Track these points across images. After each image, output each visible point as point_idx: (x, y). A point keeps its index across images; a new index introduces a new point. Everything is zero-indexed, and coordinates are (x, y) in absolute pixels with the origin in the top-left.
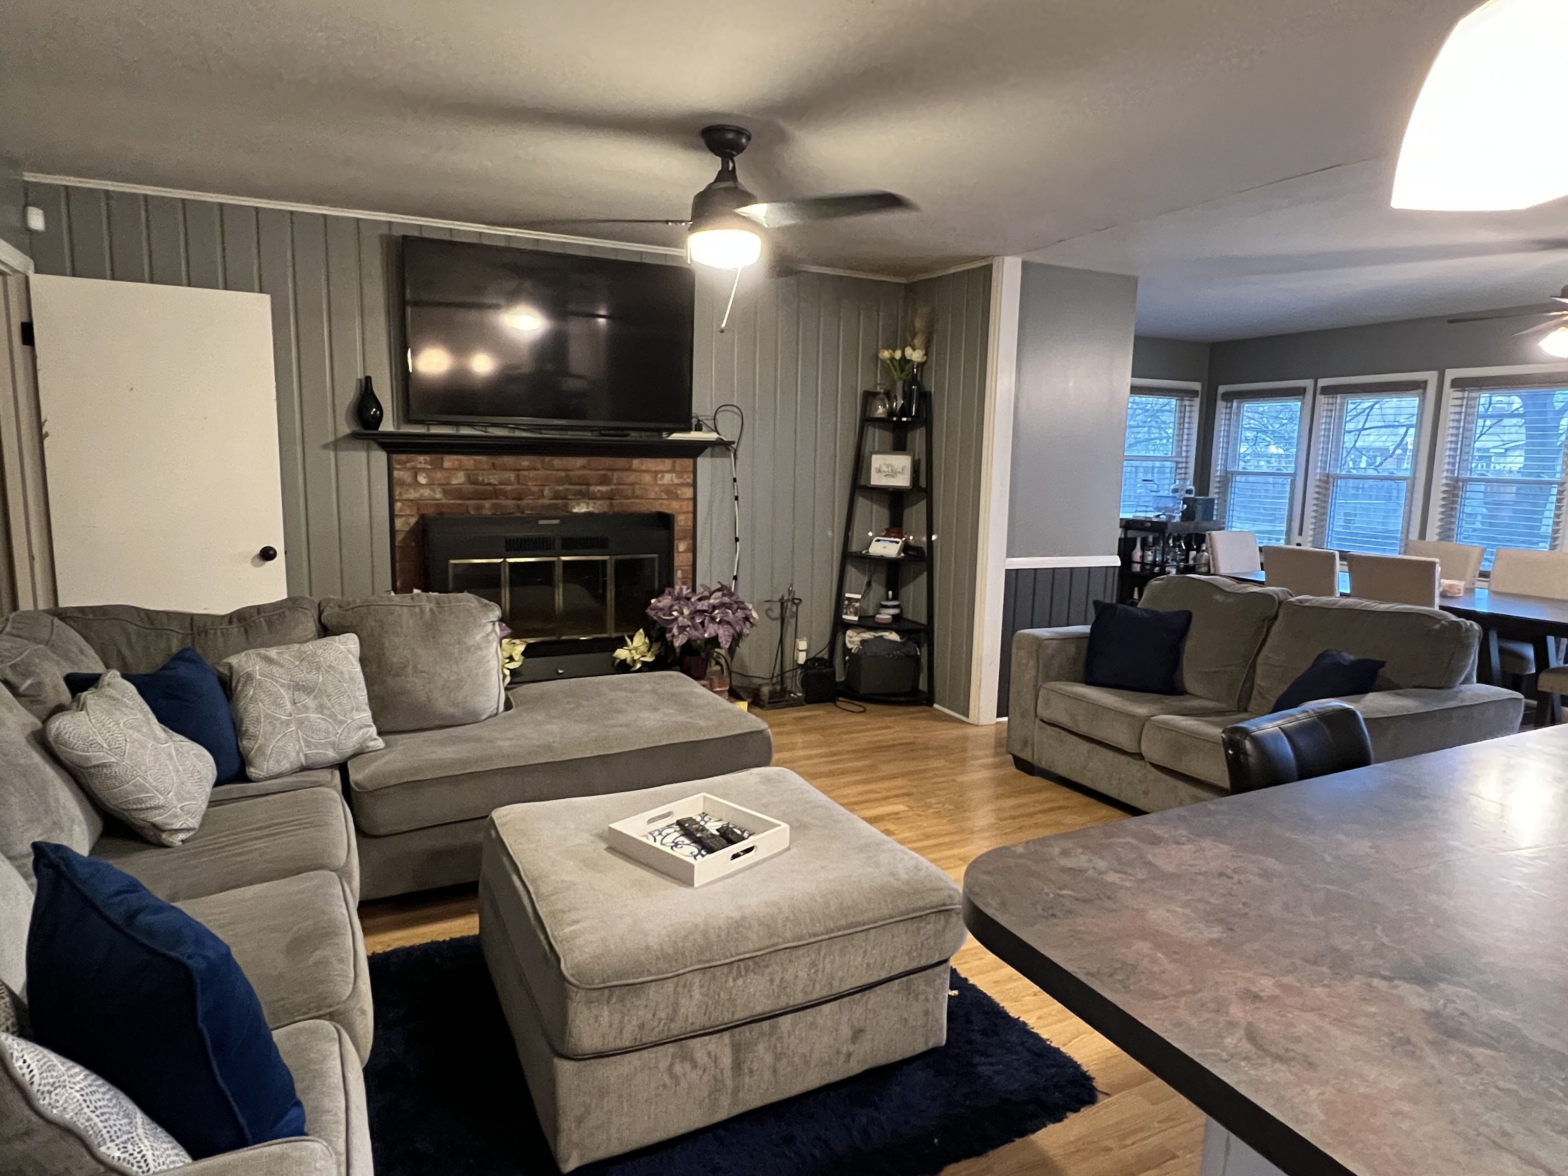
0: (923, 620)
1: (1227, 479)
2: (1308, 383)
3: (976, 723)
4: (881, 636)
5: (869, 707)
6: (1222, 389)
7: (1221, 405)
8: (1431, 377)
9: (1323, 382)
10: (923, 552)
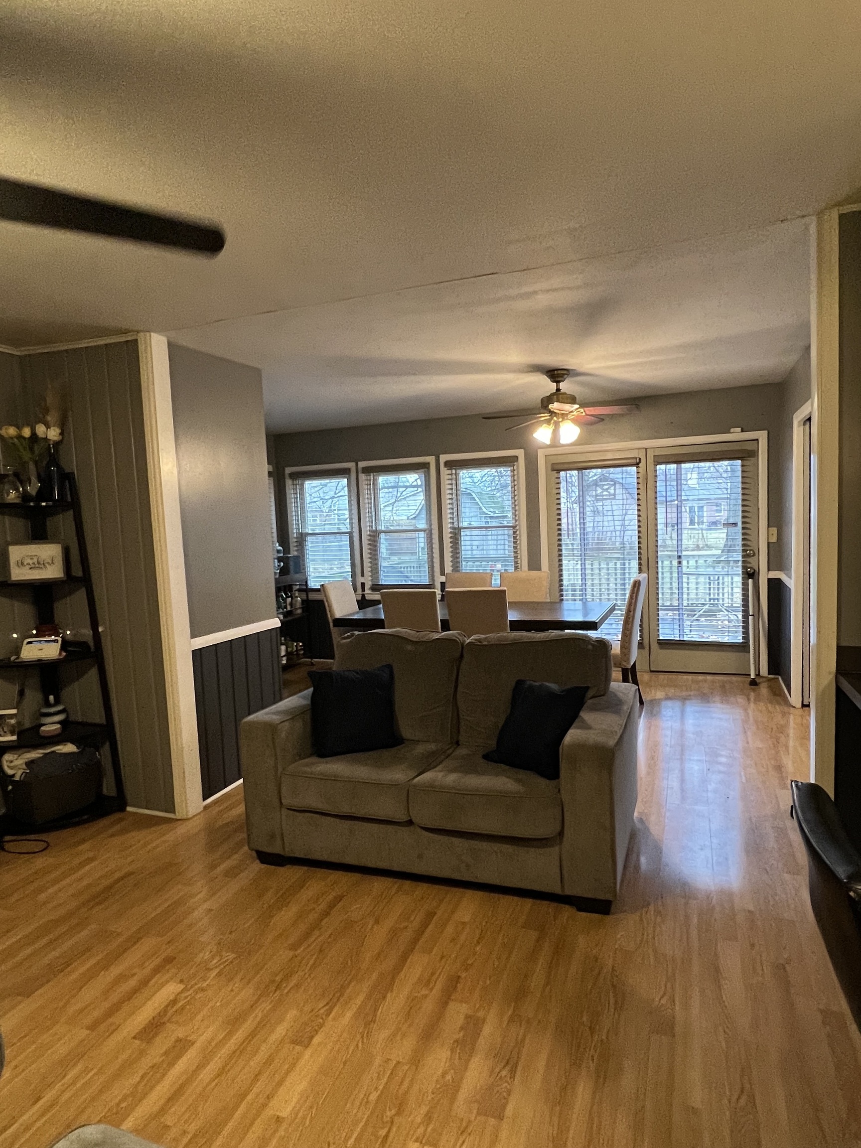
0: (98, 717)
1: (302, 538)
2: (351, 465)
3: (185, 817)
4: (53, 752)
5: (51, 837)
6: (288, 470)
7: (289, 482)
8: (431, 459)
9: (362, 464)
10: (88, 647)
